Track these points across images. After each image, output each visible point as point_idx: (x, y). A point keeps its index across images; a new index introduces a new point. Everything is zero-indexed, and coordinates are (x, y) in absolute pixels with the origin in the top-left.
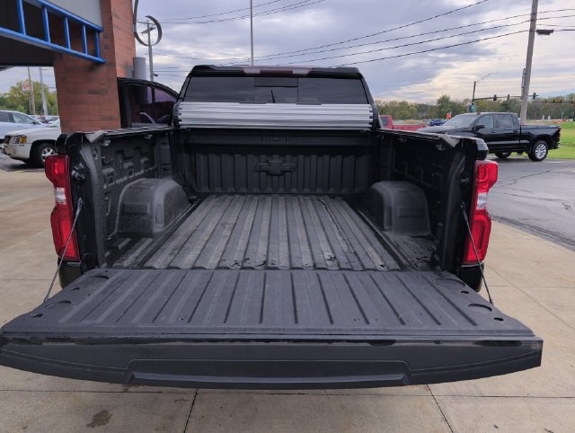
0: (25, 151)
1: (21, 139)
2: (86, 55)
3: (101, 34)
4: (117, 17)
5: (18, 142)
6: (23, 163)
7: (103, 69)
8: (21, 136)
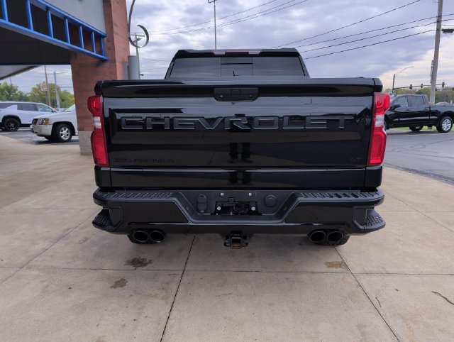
0: (48, 130)
1: (45, 121)
2: (95, 54)
3: (105, 38)
4: (117, 26)
5: (42, 124)
6: (46, 140)
7: (107, 64)
8: (45, 119)
